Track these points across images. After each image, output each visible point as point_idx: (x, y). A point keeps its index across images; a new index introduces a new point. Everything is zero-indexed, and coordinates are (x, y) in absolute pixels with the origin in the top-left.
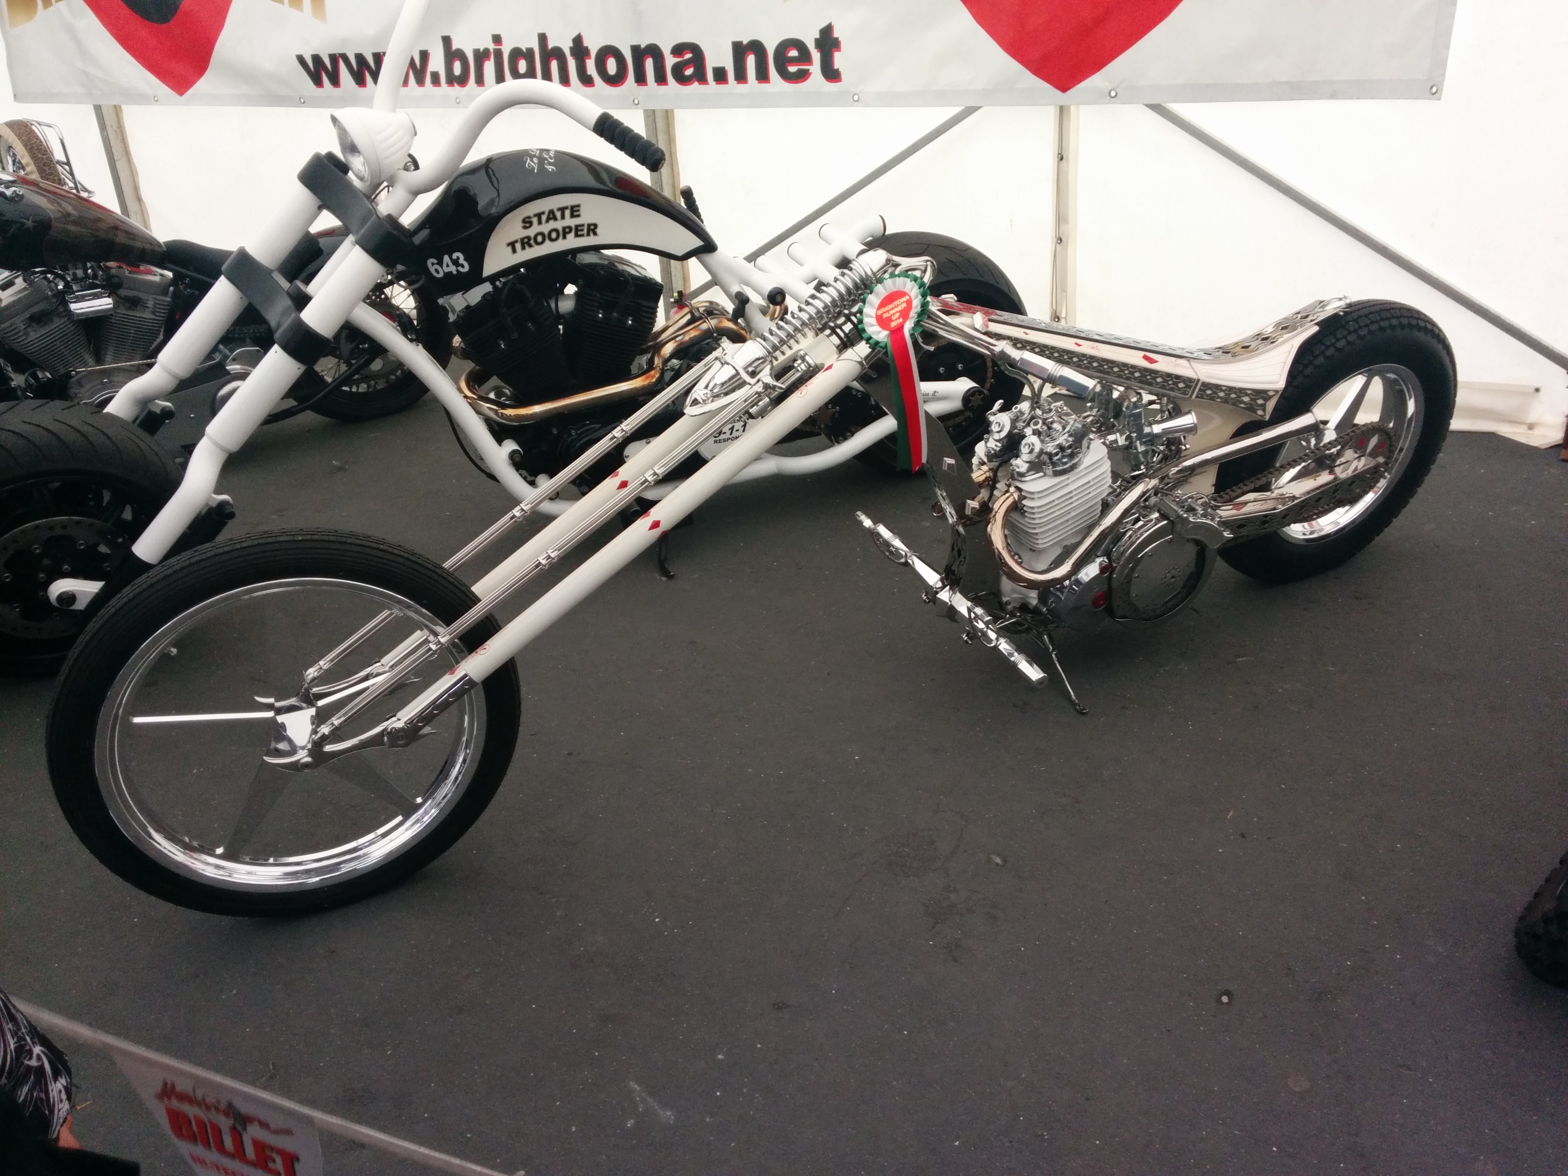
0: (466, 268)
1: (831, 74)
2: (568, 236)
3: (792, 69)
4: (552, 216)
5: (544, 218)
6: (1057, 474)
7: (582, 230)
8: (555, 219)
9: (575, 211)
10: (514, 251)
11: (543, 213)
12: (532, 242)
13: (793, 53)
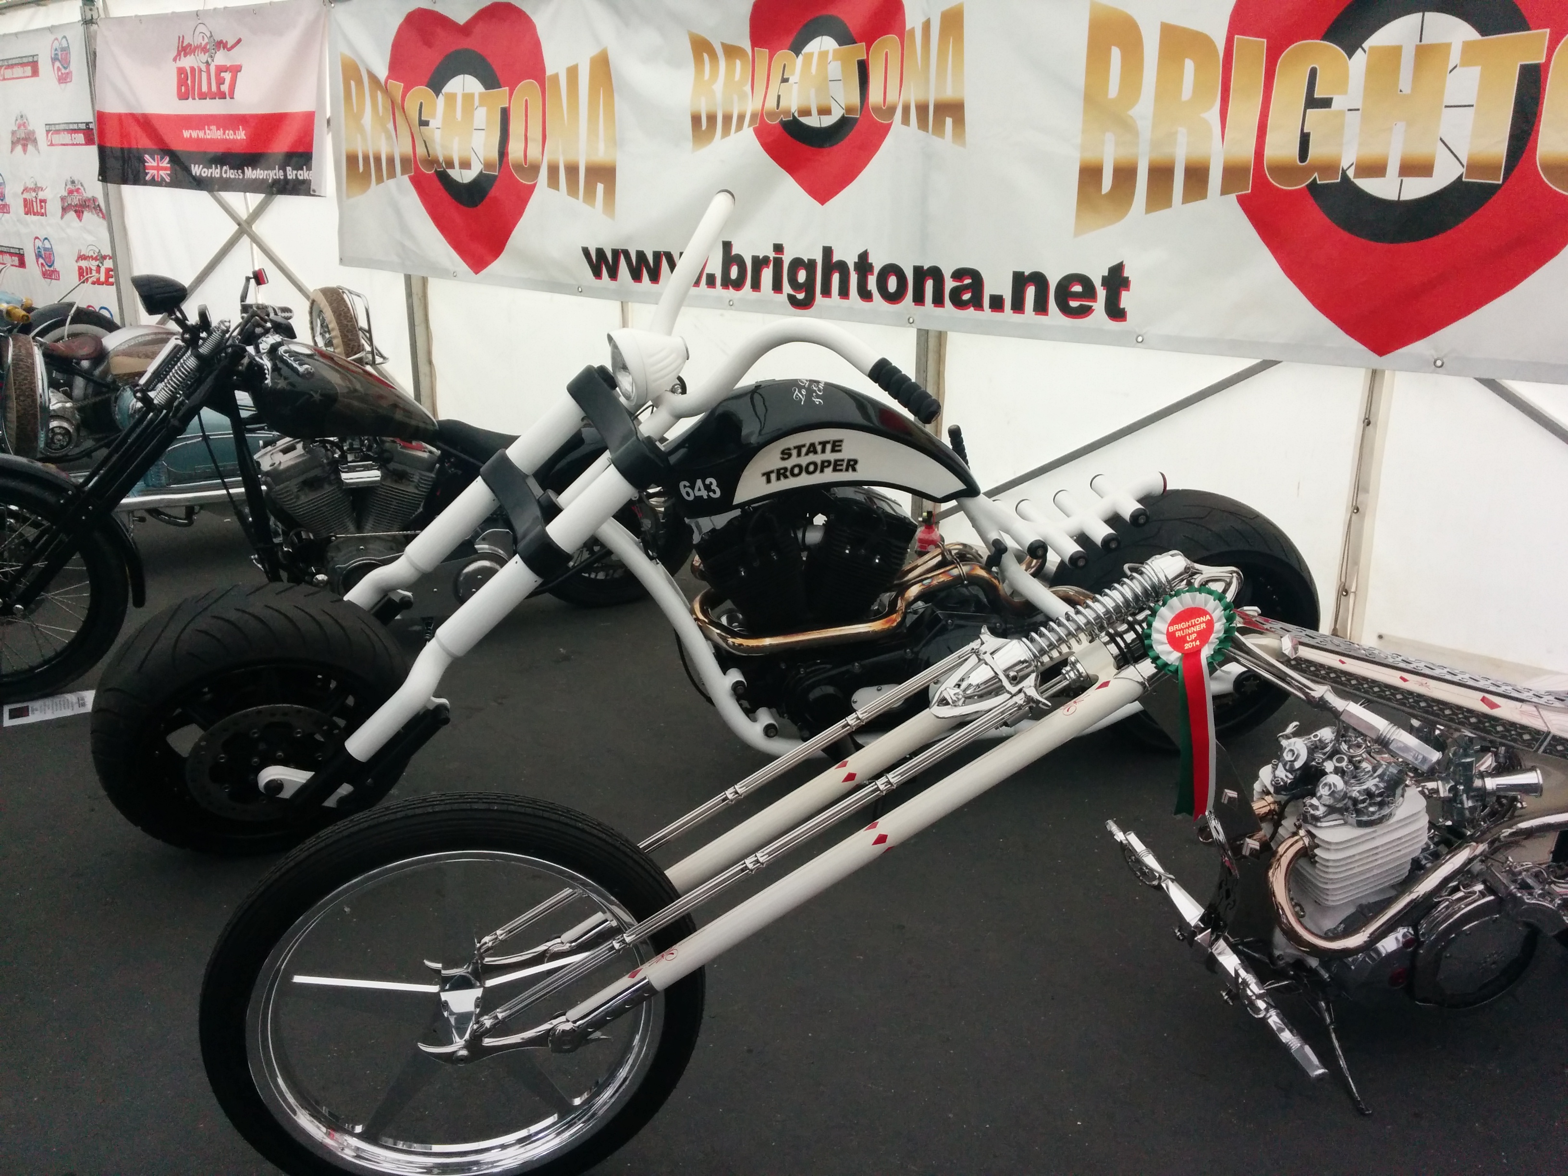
0: (718, 494)
1: (1116, 312)
2: (826, 470)
3: (1074, 304)
4: (812, 449)
5: (804, 450)
6: (1361, 824)
7: (842, 465)
8: (815, 452)
9: (836, 446)
10: (769, 481)
11: (804, 446)
12: (788, 473)
13: (1078, 288)
